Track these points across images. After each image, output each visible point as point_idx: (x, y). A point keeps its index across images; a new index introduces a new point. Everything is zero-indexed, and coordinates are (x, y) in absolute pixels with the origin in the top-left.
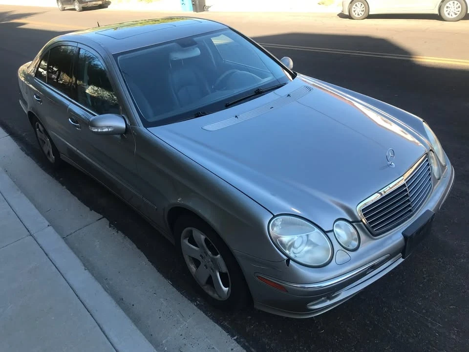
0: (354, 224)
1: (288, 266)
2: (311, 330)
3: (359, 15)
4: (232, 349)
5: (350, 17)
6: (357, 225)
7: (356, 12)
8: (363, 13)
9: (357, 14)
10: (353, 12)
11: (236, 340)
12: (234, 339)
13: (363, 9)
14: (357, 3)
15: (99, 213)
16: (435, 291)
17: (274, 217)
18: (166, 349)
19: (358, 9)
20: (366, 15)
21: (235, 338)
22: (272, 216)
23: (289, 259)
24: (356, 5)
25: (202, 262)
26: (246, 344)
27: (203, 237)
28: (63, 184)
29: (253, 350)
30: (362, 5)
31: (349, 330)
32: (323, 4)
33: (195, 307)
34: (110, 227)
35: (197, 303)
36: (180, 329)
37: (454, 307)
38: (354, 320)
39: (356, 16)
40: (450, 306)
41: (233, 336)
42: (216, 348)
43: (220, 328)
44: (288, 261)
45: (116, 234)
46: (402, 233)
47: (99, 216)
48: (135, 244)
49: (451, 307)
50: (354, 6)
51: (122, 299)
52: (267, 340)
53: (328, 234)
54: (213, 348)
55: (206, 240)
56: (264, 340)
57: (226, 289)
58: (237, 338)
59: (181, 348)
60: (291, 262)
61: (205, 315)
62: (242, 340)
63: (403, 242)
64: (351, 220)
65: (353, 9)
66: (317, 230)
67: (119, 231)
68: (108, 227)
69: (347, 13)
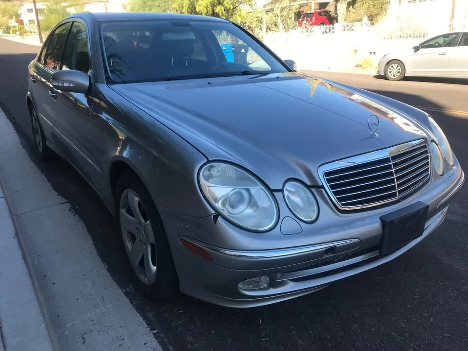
0: (313, 190)
1: (215, 223)
2: (251, 336)
3: (394, 76)
4: (145, 344)
5: (385, 77)
6: (316, 191)
7: (392, 73)
8: (398, 75)
9: (393, 75)
10: (389, 73)
11: (154, 334)
12: (152, 333)
13: (399, 71)
14: (393, 65)
15: (64, 198)
16: (426, 314)
17: (209, 161)
18: (67, 333)
19: (394, 71)
20: (402, 77)
21: (155, 332)
22: (206, 161)
23: (218, 214)
24: (392, 67)
25: (137, 237)
26: (165, 340)
27: (137, 199)
28: (43, 172)
29: (170, 348)
30: (398, 66)
31: (300, 342)
32: (361, 66)
33: (122, 294)
34: (70, 210)
35: (127, 290)
36: (94, 313)
37: (449, 335)
38: (311, 332)
39: (392, 77)
40: (444, 333)
41: (152, 329)
42: (126, 340)
43: (141, 319)
44: (216, 217)
45: (72, 216)
46: (380, 218)
47: (64, 200)
48: (87, 227)
49: (445, 335)
50: (390, 67)
51: (46, 276)
52: (192, 340)
53: (275, 194)
54: (123, 339)
55: (139, 203)
56: (188, 338)
57: (154, 268)
58: (157, 332)
59: (85, 333)
60: (220, 219)
61: (130, 304)
62: (162, 335)
63: (381, 230)
64: (308, 183)
65: (389, 70)
66: (261, 186)
67: (77, 216)
68: (67, 210)
69: (383, 74)
